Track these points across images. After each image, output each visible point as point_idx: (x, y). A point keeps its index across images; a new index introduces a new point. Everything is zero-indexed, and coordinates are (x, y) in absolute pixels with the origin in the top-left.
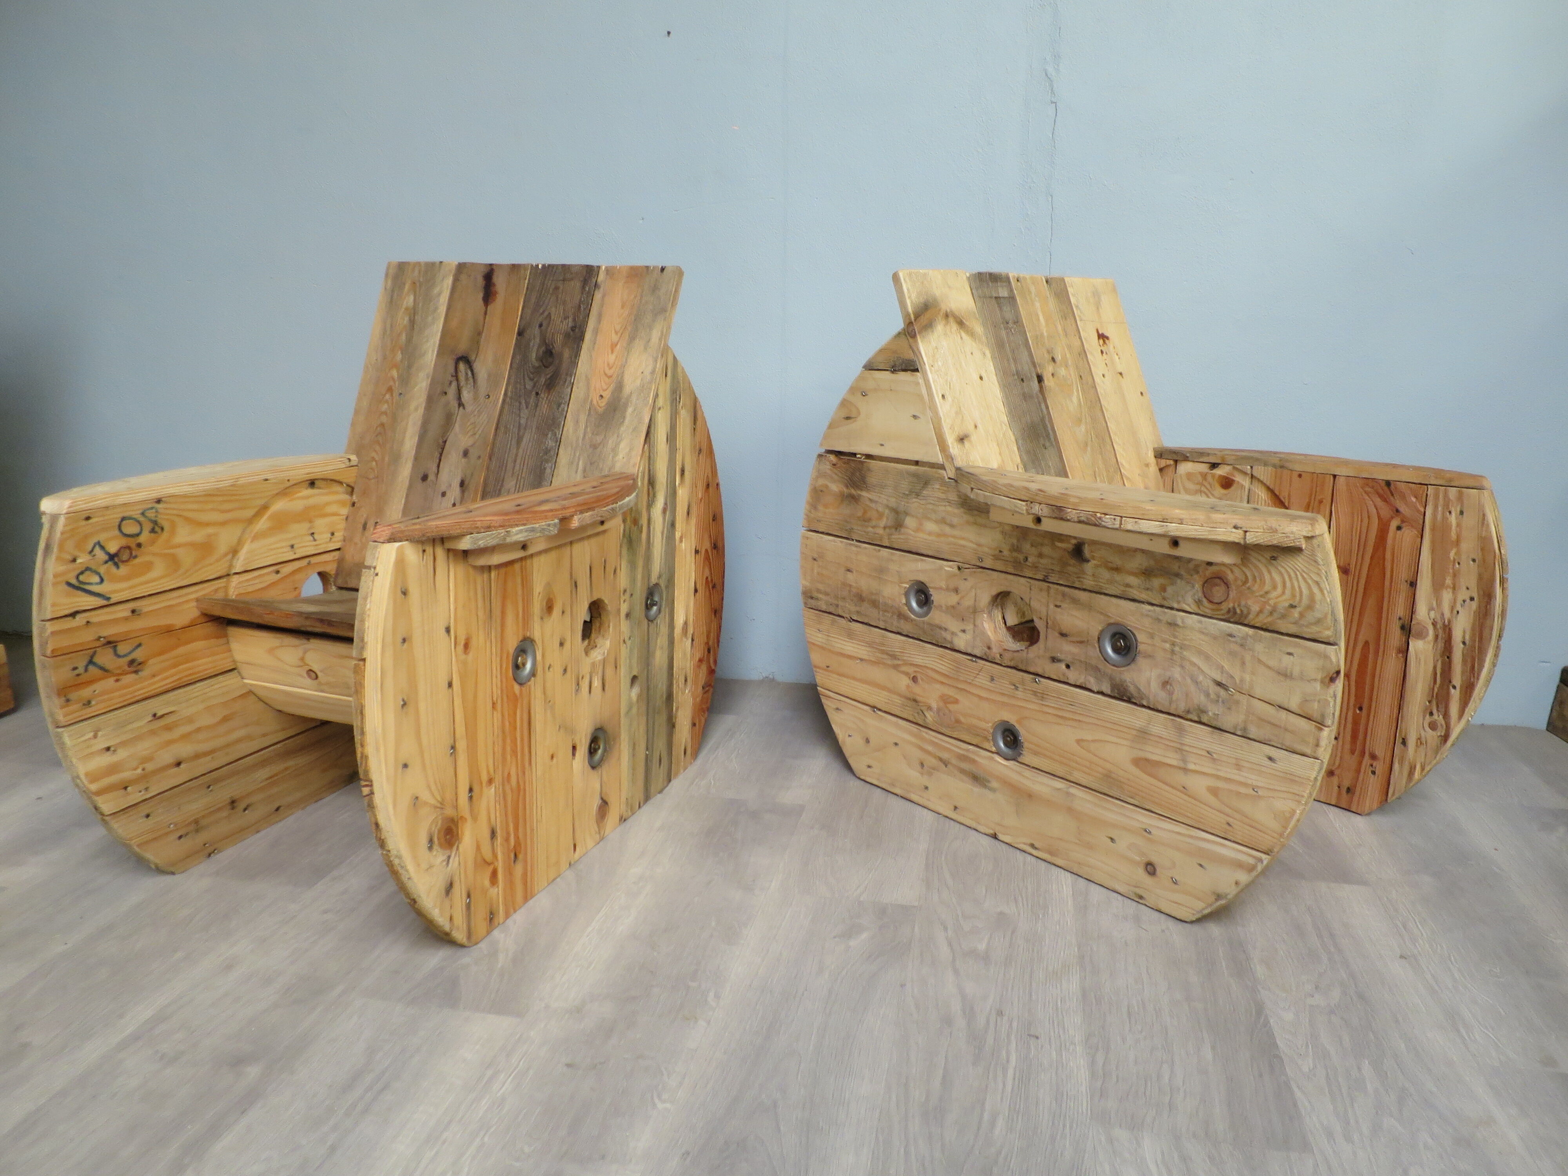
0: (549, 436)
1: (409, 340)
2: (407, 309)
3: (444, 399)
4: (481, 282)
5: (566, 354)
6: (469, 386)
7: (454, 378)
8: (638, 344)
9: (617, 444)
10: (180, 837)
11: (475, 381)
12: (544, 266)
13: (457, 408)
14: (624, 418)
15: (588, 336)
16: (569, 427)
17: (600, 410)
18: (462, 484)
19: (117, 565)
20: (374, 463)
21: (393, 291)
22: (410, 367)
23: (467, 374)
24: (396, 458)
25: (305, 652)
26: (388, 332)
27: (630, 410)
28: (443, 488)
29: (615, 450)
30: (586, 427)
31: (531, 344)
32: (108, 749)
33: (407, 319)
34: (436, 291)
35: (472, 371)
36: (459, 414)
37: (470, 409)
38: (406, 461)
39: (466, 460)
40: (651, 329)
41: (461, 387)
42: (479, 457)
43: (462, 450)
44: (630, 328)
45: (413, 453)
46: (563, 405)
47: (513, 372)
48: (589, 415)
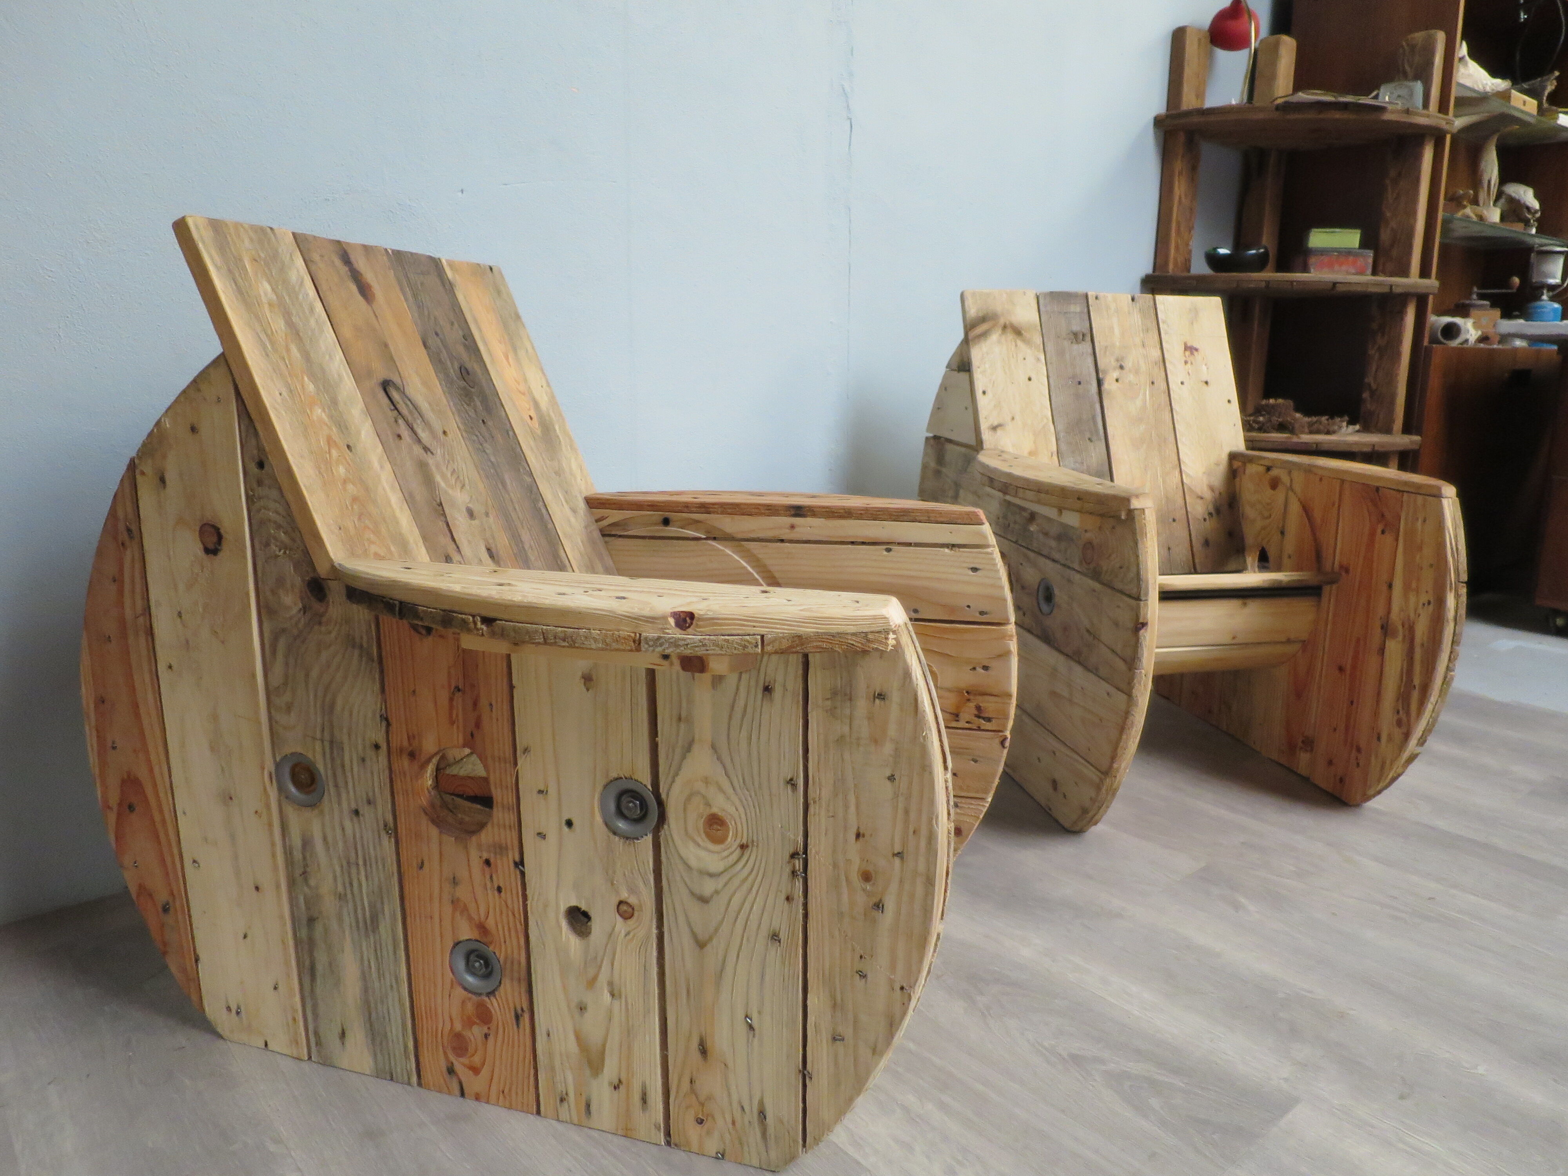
0: (522, 470)
1: (306, 357)
3: (404, 446)
4: (343, 269)
5: (478, 369)
6: (418, 420)
7: (396, 412)
8: (522, 354)
9: (570, 467)
11: (421, 416)
12: (393, 251)
13: (425, 456)
14: (558, 438)
15: (481, 347)
16: (529, 456)
17: (539, 432)
18: (489, 550)
21: (230, 271)
22: (334, 401)
23: (407, 407)
26: (270, 347)
27: (557, 428)
29: (571, 472)
31: (443, 358)
33: (281, 322)
34: (292, 279)
35: (410, 400)
36: (431, 461)
37: (439, 452)
38: (417, 546)
39: (477, 522)
40: (520, 337)
41: (412, 424)
42: (487, 514)
43: (464, 510)
44: (506, 337)
45: (416, 530)
46: (509, 432)
47: (449, 397)
48: (534, 439)
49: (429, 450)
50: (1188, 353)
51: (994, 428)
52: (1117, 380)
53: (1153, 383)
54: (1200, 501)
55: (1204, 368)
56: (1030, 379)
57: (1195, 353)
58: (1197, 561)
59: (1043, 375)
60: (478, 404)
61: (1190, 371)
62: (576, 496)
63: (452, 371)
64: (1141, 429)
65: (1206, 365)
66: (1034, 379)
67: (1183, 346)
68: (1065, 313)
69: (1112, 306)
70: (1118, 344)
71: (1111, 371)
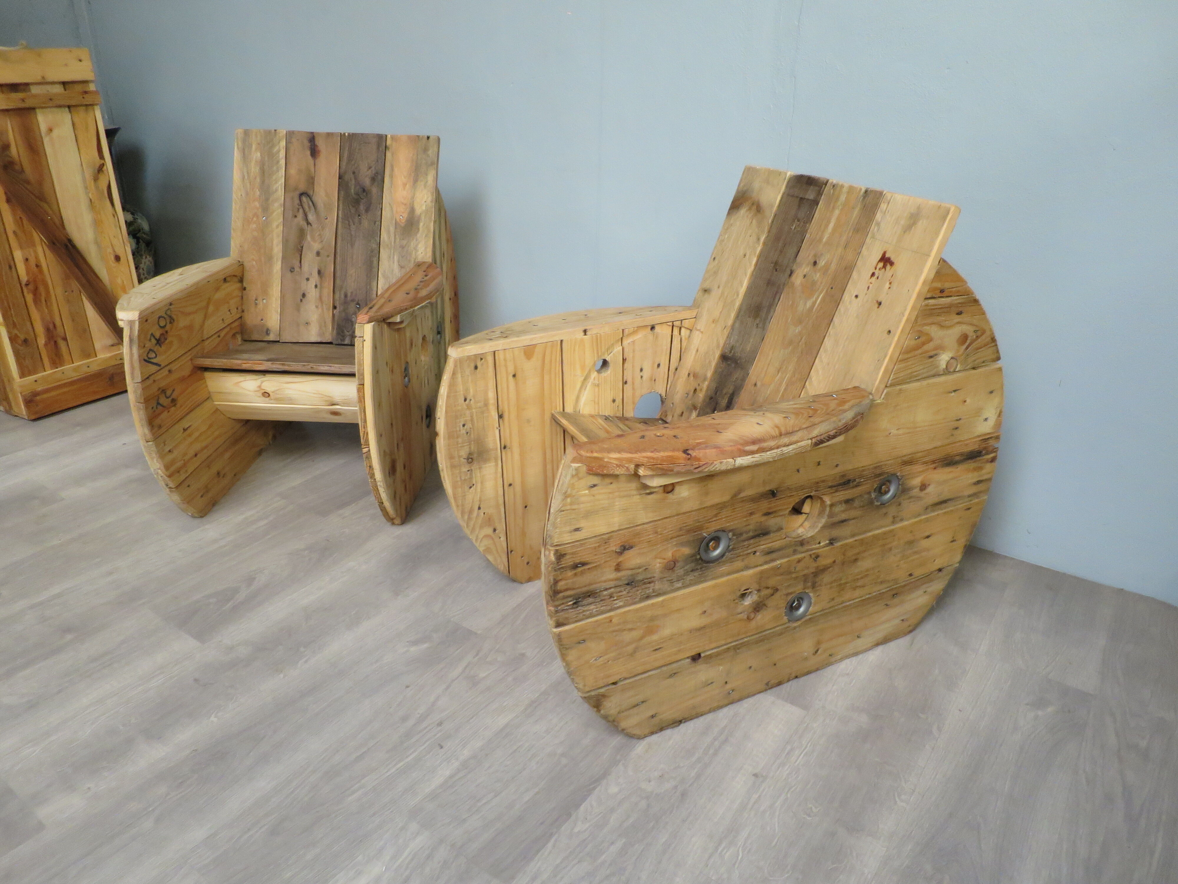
0: (372, 241)
1: (263, 182)
2: (256, 161)
3: (296, 220)
4: (307, 144)
5: (374, 190)
6: (312, 211)
7: (300, 206)
8: (421, 184)
9: (417, 246)
10: (202, 496)
11: (315, 209)
12: (349, 134)
13: (306, 226)
14: (419, 229)
15: (387, 179)
16: (384, 235)
17: (403, 225)
18: (319, 272)
19: (160, 346)
20: (254, 262)
21: (244, 149)
22: (267, 200)
23: (309, 204)
24: (270, 259)
25: (262, 383)
26: (246, 177)
27: (421, 224)
28: (306, 276)
29: (416, 249)
30: (395, 236)
31: (350, 185)
32: (170, 451)
33: (258, 168)
34: (276, 149)
35: (312, 201)
36: (308, 229)
37: (315, 226)
38: (277, 260)
39: (319, 258)
40: (427, 175)
41: (307, 212)
42: (328, 256)
43: (315, 252)
44: (413, 175)
45: (281, 255)
46: (378, 222)
47: (341, 202)
48: (396, 228)
49: (310, 224)
50: (881, 265)
52: (805, 276)
53: (831, 289)
55: (887, 285)
56: (744, 256)
57: (888, 267)
59: (755, 254)
60: (362, 207)
61: (871, 286)
62: (410, 261)
63: (352, 191)
64: (798, 329)
65: (890, 283)
66: (747, 256)
67: (880, 257)
68: (801, 198)
69: (843, 198)
70: (824, 240)
71: (804, 266)
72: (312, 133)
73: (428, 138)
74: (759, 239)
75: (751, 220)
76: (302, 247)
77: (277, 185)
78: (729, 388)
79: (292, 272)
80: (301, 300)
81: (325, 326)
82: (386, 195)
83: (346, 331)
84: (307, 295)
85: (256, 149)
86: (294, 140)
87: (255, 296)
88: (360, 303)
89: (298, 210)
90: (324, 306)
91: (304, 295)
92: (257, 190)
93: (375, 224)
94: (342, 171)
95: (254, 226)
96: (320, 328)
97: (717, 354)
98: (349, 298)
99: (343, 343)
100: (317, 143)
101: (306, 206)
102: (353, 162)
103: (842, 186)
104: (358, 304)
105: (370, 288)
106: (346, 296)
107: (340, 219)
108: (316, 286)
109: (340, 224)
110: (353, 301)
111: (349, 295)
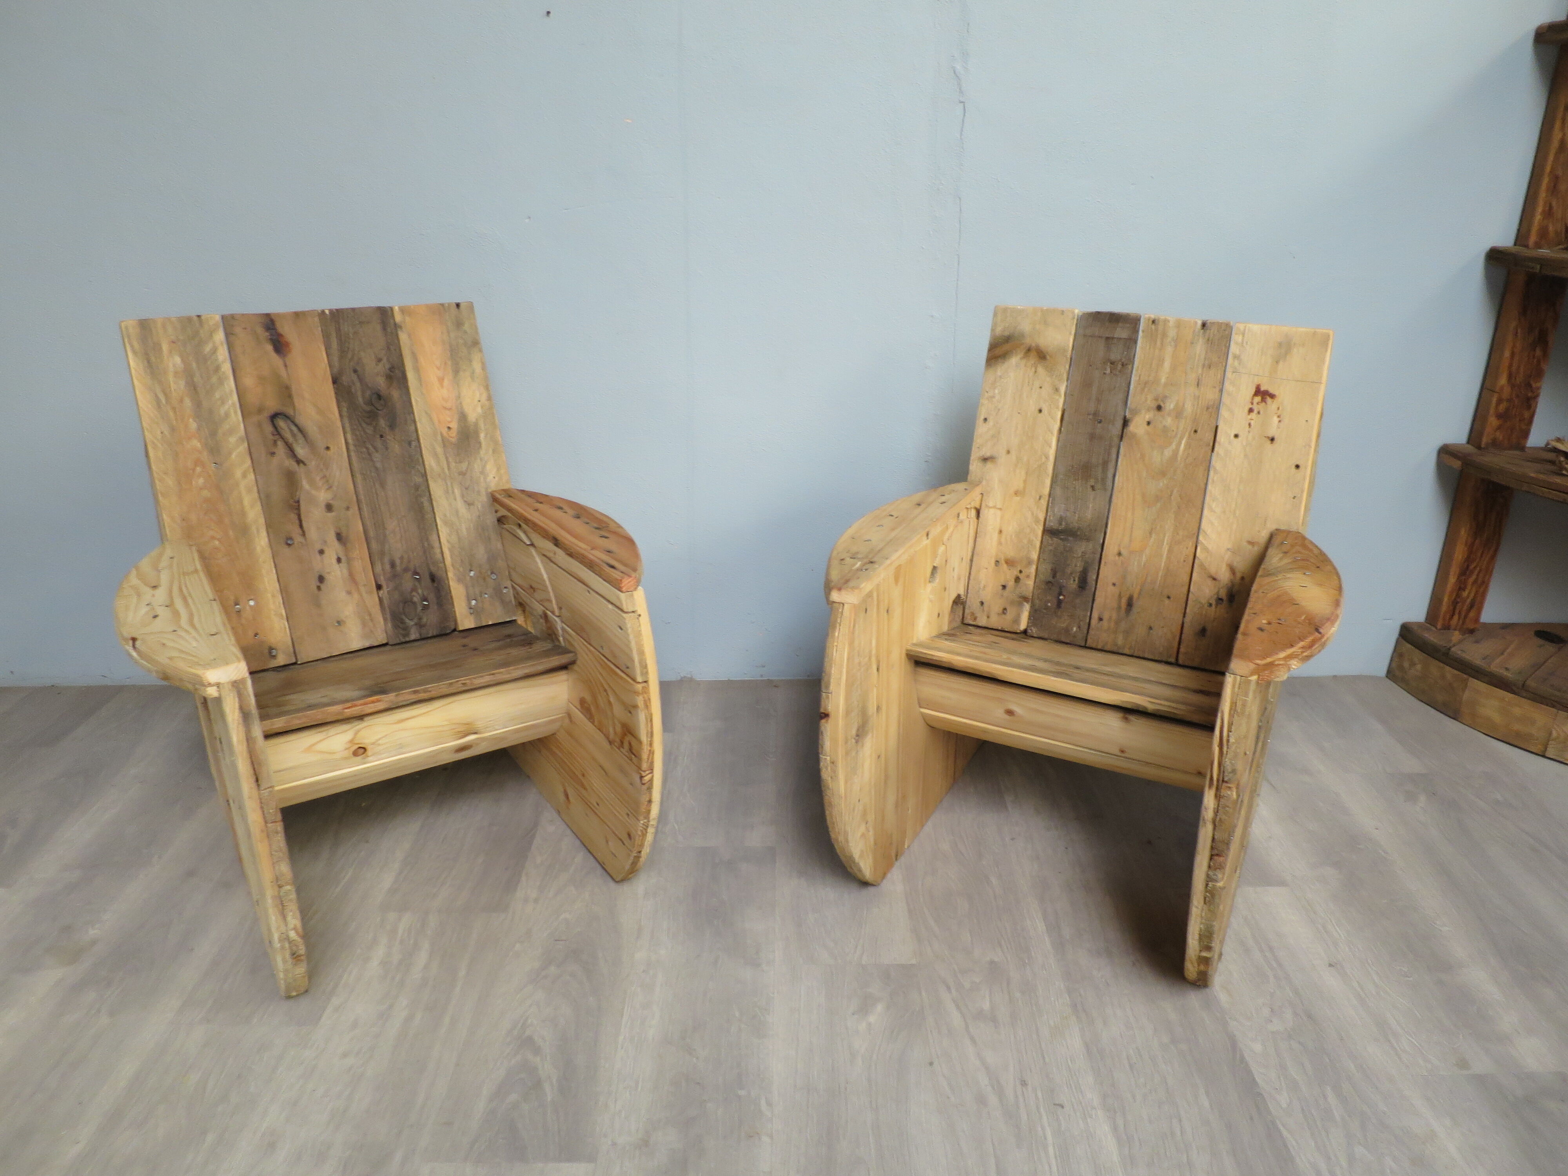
0: (413, 472)
1: (198, 405)
2: (176, 373)
3: (275, 460)
4: (264, 334)
5: (395, 394)
6: (300, 441)
7: (277, 437)
8: (464, 376)
9: (484, 467)
11: (305, 436)
12: (331, 311)
13: (296, 466)
14: (480, 443)
15: (411, 375)
16: (430, 462)
17: (453, 440)
18: (339, 537)
20: (217, 542)
21: (146, 354)
22: (213, 434)
23: (291, 431)
24: (244, 530)
25: (357, 733)
26: (164, 401)
27: (482, 436)
28: (318, 547)
30: (447, 459)
31: (353, 390)
33: (182, 383)
34: (208, 348)
35: (296, 425)
36: (300, 470)
37: (312, 464)
38: (258, 531)
39: (333, 514)
40: (470, 361)
41: (291, 444)
42: (348, 508)
43: (323, 506)
44: (449, 363)
45: (262, 521)
46: (412, 442)
47: (346, 420)
48: (444, 446)
49: (302, 462)
50: (1258, 399)
51: (985, 460)
52: (1149, 423)
53: (1196, 431)
54: (1210, 582)
55: (1275, 420)
56: (1040, 411)
57: (1269, 400)
58: (1182, 650)
59: (1057, 408)
60: (382, 423)
61: (1252, 422)
62: (479, 492)
63: (360, 399)
64: (1161, 484)
65: (1279, 417)
66: (1045, 411)
67: (1254, 390)
68: (1107, 338)
69: (1172, 333)
70: (1163, 380)
71: (1143, 412)
72: (268, 315)
73: (458, 305)
74: (1057, 390)
75: (1033, 369)
76: (298, 502)
77: (226, 407)
78: (1076, 566)
79: (289, 545)
80: (319, 588)
81: (372, 620)
82: (416, 401)
83: (407, 621)
84: (327, 576)
85: (170, 352)
86: (238, 330)
87: (232, 598)
88: (418, 570)
89: (275, 442)
90: (362, 589)
91: (321, 579)
92: (191, 420)
93: (410, 444)
94: (335, 370)
95: (201, 481)
96: (364, 624)
97: (1039, 530)
98: (398, 568)
99: (407, 639)
100: (280, 330)
101: (288, 435)
102: (350, 355)
103: (1166, 321)
104: (417, 574)
105: (428, 544)
106: (393, 565)
107: (352, 448)
108: (339, 560)
109: (353, 454)
110: (406, 570)
111: (398, 562)
